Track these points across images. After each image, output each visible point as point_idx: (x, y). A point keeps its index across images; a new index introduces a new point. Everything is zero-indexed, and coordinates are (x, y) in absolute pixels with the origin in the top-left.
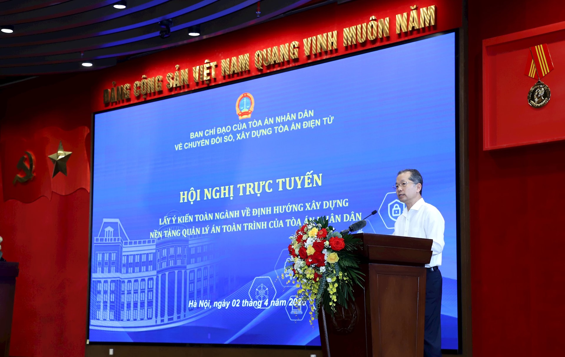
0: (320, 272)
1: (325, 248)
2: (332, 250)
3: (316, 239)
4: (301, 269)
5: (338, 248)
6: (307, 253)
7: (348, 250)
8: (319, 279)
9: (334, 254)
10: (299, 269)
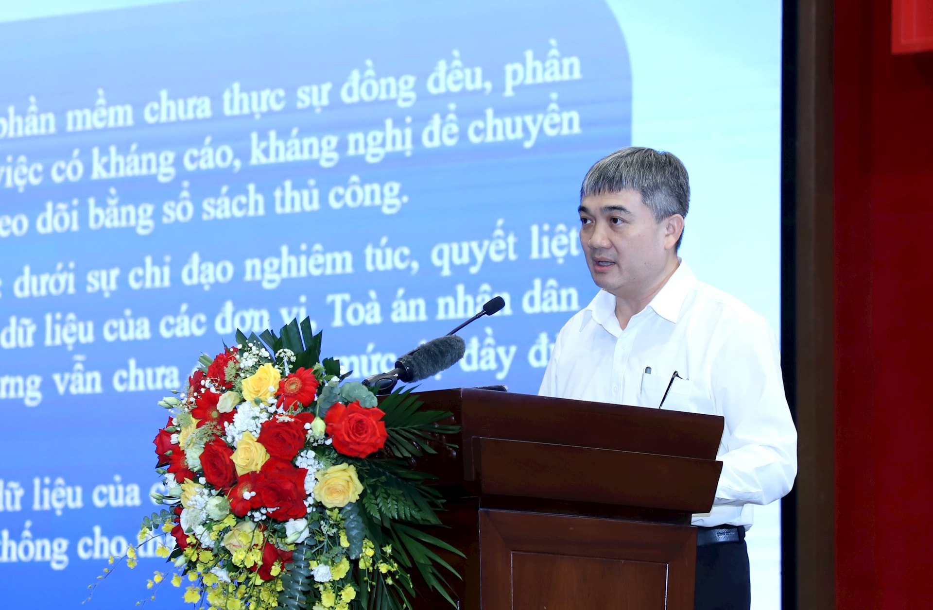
0: (289, 540)
1: (306, 445)
2: (336, 455)
3: (272, 409)
4: (210, 529)
5: (361, 448)
6: (234, 463)
7: (398, 454)
8: (282, 568)
9: (344, 470)
10: (199, 530)
